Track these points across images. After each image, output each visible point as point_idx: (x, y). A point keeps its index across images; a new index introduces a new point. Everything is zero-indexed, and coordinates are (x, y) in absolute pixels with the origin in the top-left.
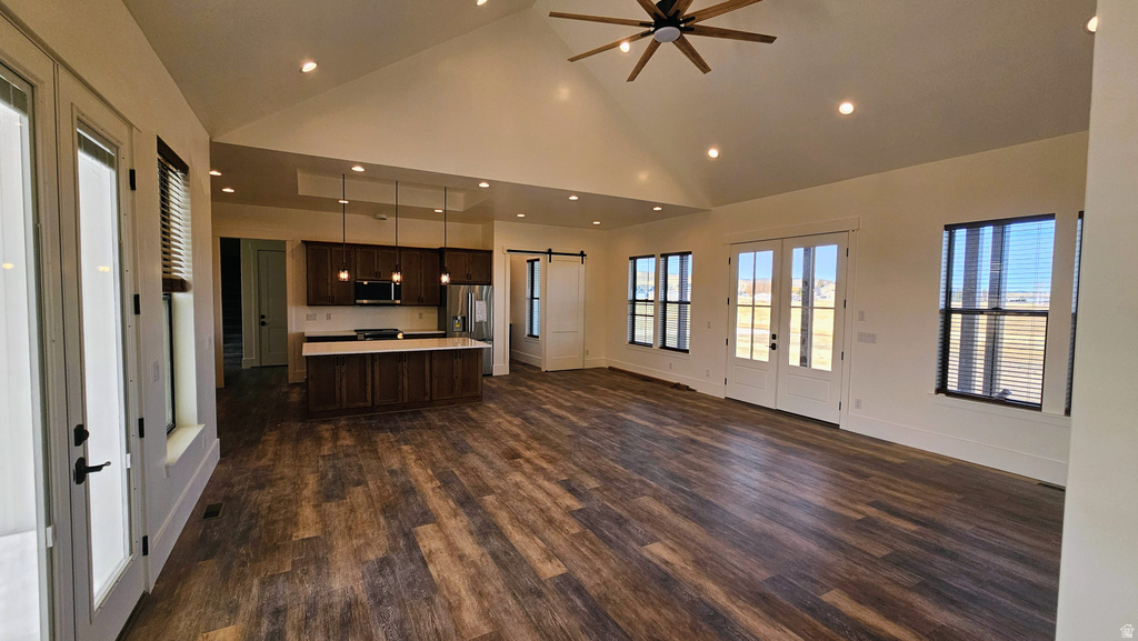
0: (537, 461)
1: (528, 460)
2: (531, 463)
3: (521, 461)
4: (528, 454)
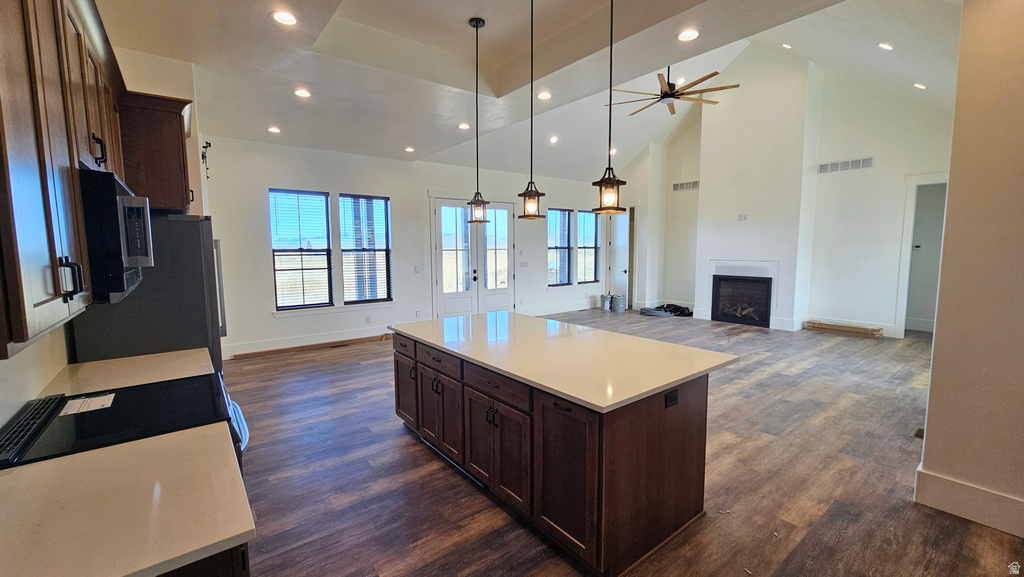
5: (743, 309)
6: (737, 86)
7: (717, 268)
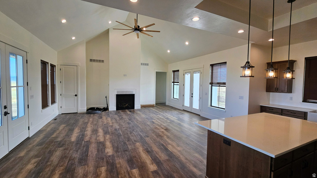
0: (160, 128)
1: (163, 128)
2: (162, 128)
3: (164, 128)
4: (163, 130)
5: (125, 105)
6: (160, 32)
7: (118, 92)
